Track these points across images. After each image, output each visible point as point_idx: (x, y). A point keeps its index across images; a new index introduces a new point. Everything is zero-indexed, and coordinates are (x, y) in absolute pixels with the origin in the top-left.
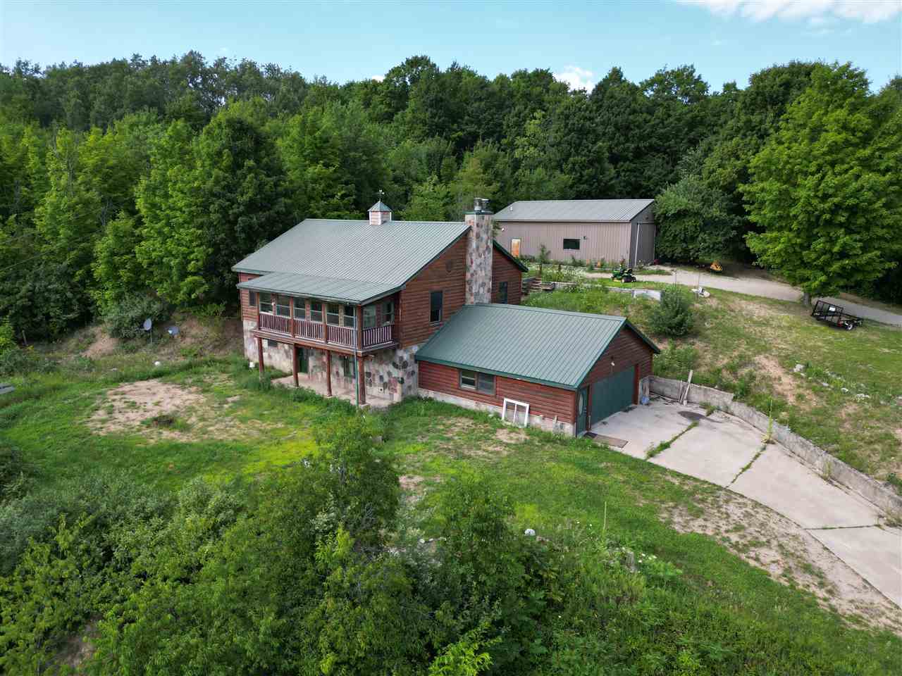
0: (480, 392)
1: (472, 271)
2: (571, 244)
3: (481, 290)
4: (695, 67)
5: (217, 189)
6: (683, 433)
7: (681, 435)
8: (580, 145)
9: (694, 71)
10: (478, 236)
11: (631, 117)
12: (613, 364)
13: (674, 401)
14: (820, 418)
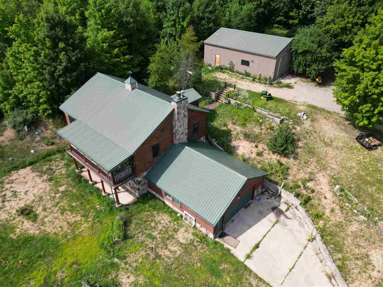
0: (174, 202)
1: (176, 129)
2: (245, 63)
3: (181, 136)
5: (46, 61)
6: (269, 230)
7: (268, 233)
10: (178, 113)
13: (273, 194)
14: (338, 230)
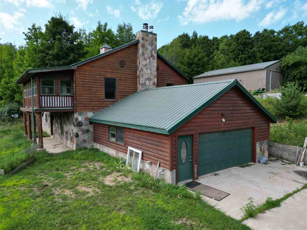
0: (118, 143)
1: (140, 69)
3: (147, 83)
4: (304, 22)
6: (298, 191)
7: (295, 192)
8: (244, 50)
9: (304, 23)
10: (143, 46)
11: (272, 43)
12: (224, 120)
13: (292, 162)
